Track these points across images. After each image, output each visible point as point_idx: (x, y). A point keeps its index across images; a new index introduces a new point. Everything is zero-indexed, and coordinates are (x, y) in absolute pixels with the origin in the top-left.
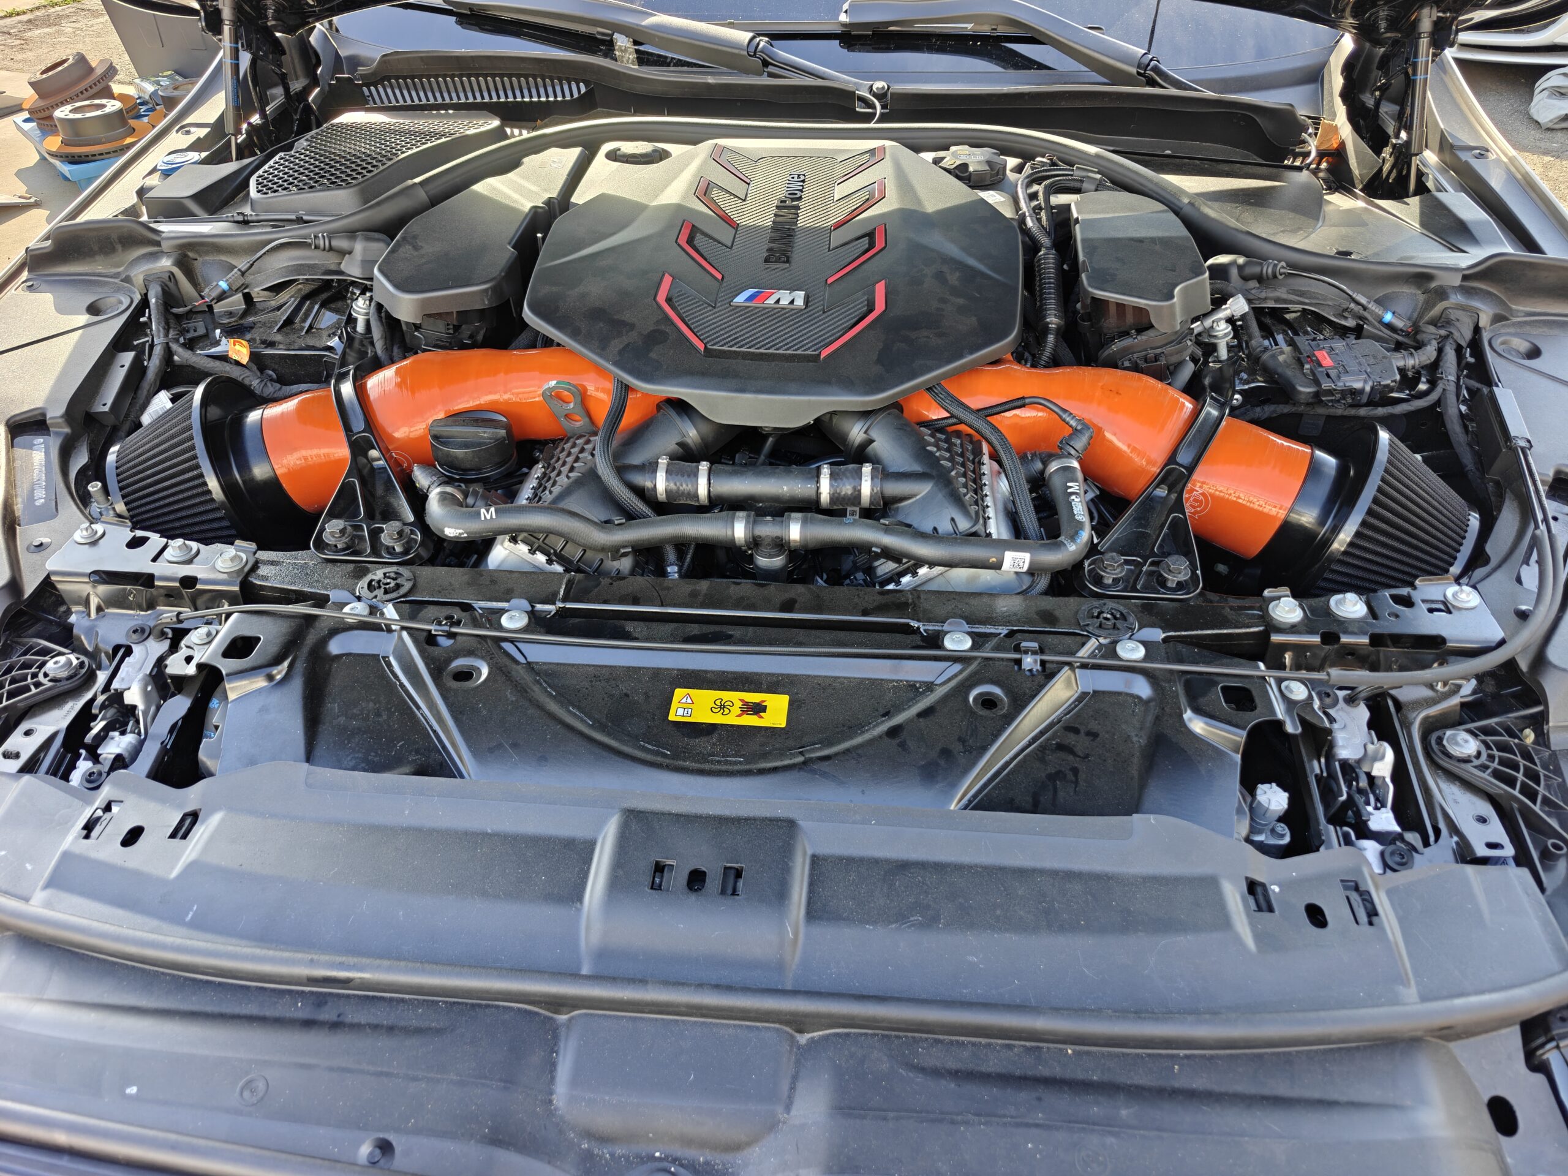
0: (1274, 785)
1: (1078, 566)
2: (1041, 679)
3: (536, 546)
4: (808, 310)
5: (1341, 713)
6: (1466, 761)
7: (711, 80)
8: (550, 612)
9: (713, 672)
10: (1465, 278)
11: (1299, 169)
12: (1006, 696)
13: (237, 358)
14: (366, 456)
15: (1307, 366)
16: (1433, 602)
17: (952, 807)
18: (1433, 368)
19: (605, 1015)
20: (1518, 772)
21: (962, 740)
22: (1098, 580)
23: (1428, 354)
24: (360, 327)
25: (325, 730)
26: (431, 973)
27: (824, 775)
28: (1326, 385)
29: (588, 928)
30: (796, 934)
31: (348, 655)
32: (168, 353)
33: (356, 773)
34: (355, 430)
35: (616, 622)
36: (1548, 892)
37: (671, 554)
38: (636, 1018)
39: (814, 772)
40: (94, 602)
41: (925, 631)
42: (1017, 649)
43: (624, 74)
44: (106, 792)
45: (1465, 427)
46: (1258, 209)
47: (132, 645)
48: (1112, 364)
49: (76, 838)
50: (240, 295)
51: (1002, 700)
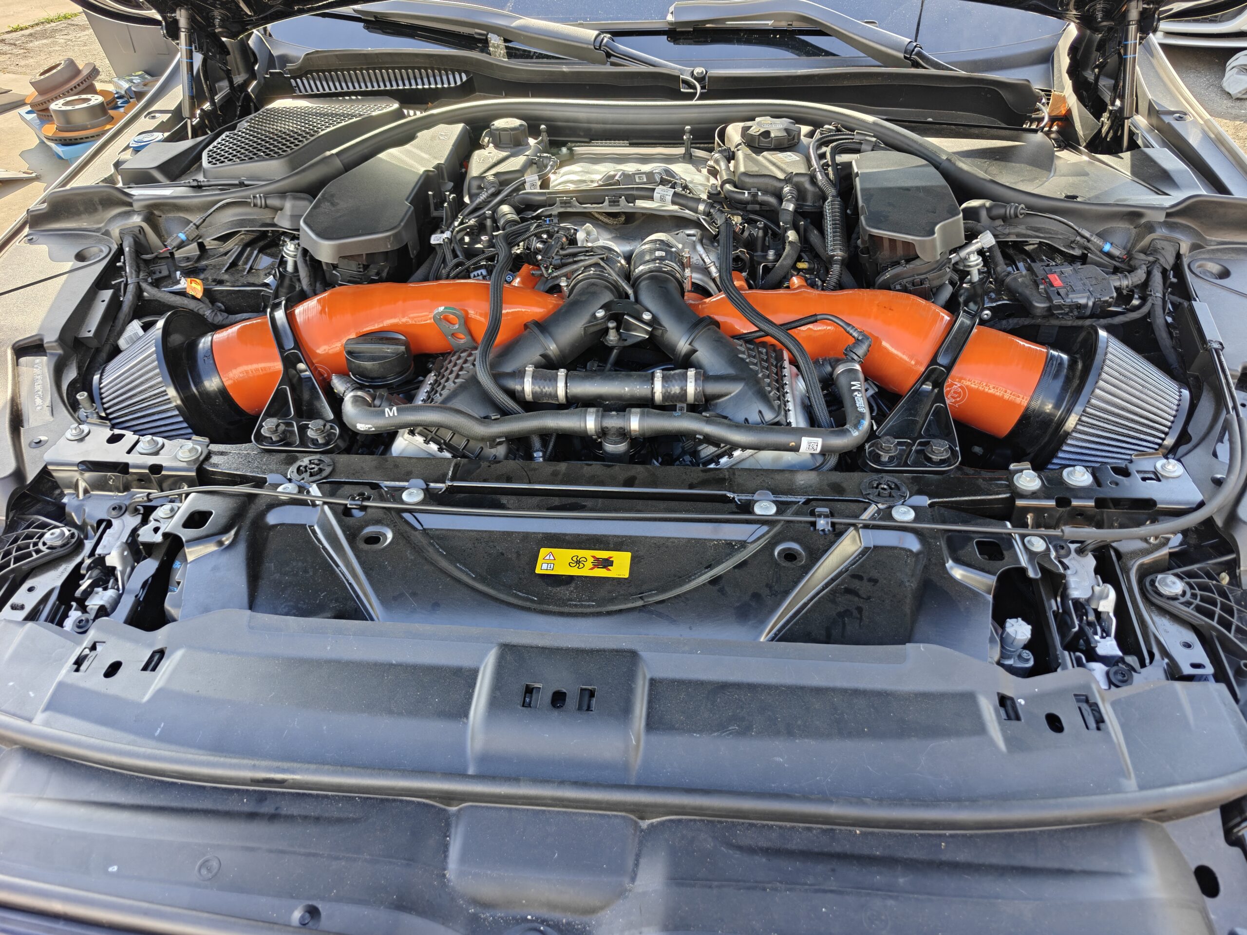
0: (1020, 619)
1: (861, 448)
2: (832, 537)
3: (429, 437)
5: (1073, 562)
6: (1174, 598)
7: (565, 69)
8: (441, 489)
9: (571, 535)
10: (1168, 215)
11: (1035, 131)
12: (804, 550)
13: (191, 293)
14: (295, 368)
15: (1042, 287)
16: (1145, 472)
17: (762, 639)
18: (1144, 286)
19: (487, 807)
20: (1216, 607)
21: (768, 586)
22: (877, 458)
23: (1139, 276)
24: (290, 268)
25: (264, 584)
26: (349, 774)
27: (660, 615)
28: (1057, 301)
29: (473, 739)
30: (638, 741)
31: (282, 525)
32: (139, 290)
33: (288, 617)
34: (287, 348)
35: (494, 496)
36: (1242, 702)
37: (537, 443)
38: (511, 809)
39: (651, 612)
40: (82, 485)
41: (739, 500)
42: (812, 513)
43: (497, 65)
44: (92, 634)
45: (1170, 334)
46: (1003, 163)
47: (113, 520)
48: (886, 286)
49: (69, 671)
50: (195, 244)
51: (800, 554)
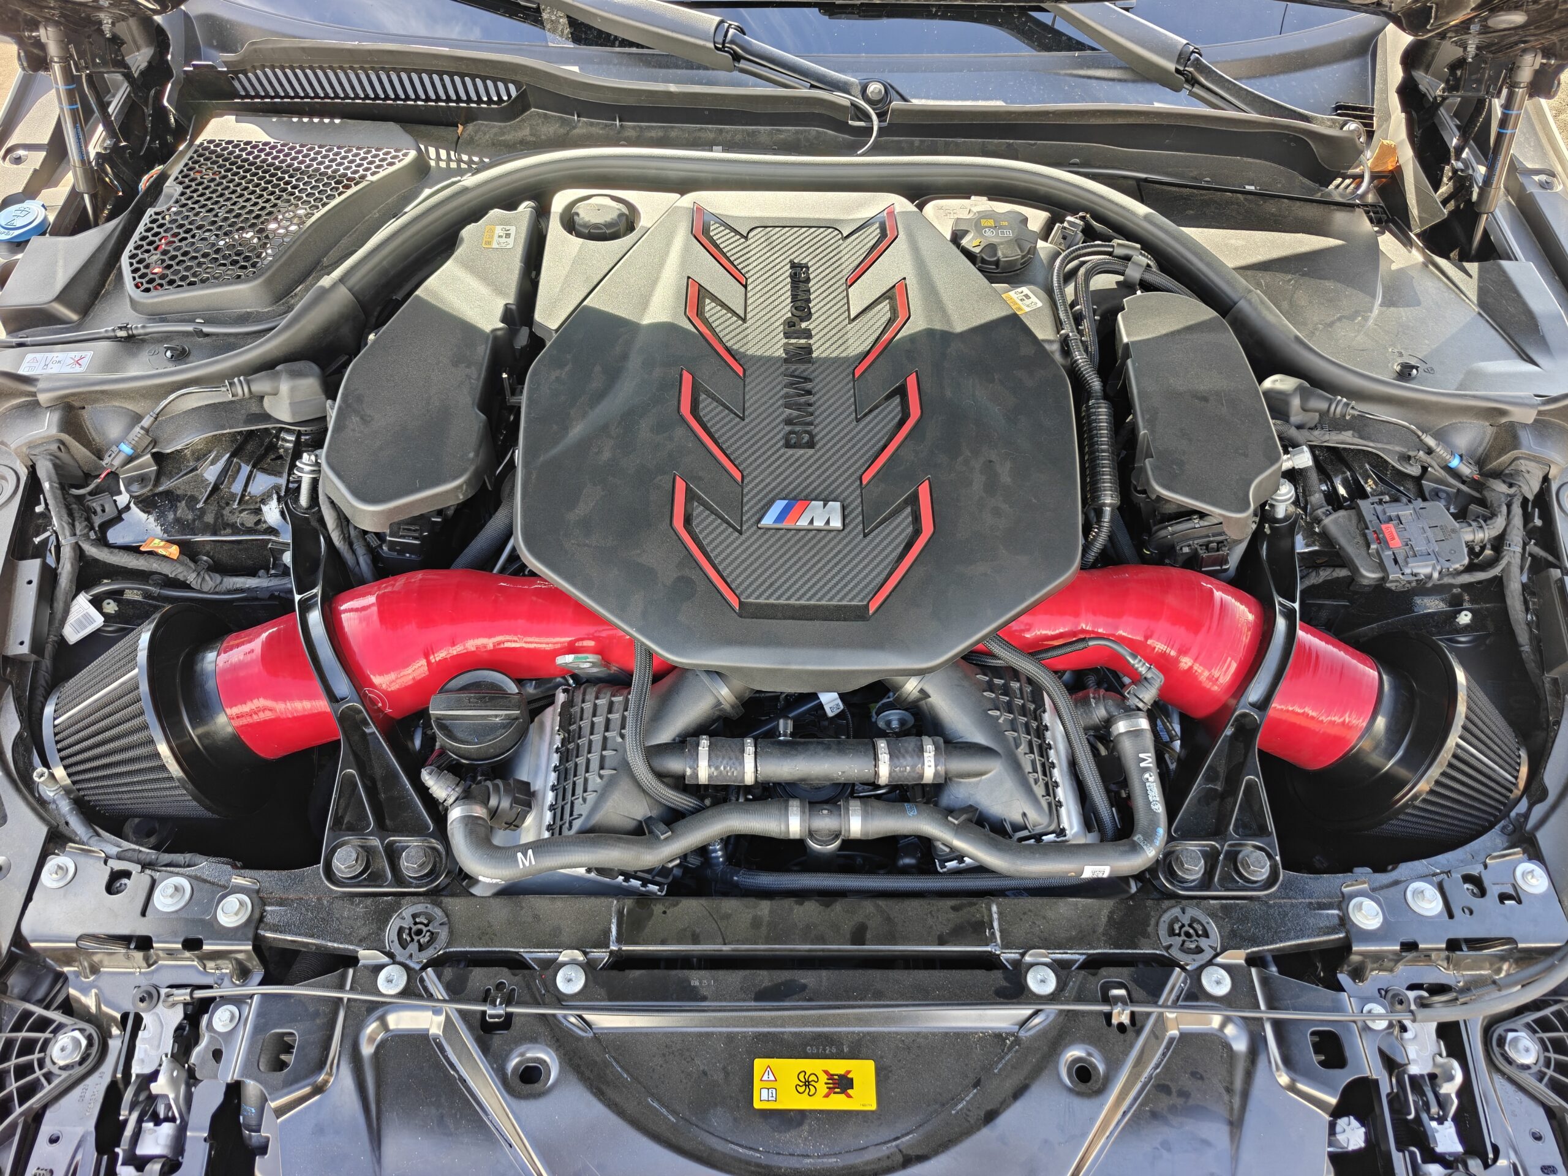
4: (846, 531)
